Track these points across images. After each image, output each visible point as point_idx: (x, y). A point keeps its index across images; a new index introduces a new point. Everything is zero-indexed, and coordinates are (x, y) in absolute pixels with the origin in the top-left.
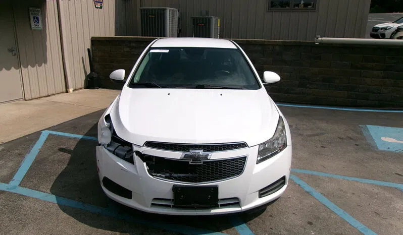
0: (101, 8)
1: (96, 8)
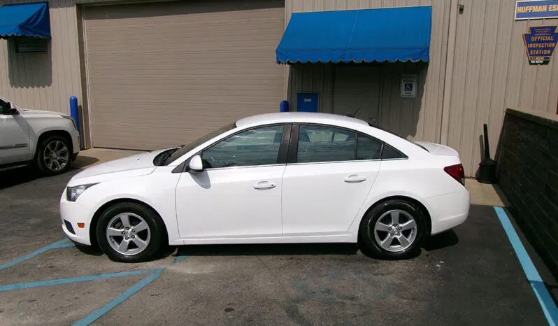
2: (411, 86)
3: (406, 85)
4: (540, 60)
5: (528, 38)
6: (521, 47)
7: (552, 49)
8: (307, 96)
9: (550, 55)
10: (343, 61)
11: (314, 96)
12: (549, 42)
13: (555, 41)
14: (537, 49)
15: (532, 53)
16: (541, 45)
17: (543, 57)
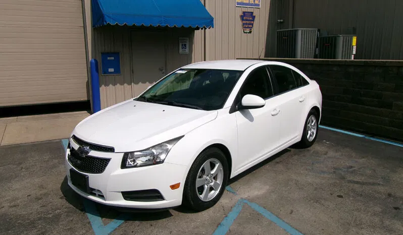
0: (250, 32)
1: (244, 33)
2: (185, 45)
3: (182, 45)
4: (248, 31)
5: (242, 17)
6: (239, 23)
7: (252, 24)
8: (110, 54)
9: (252, 28)
10: (160, 25)
11: (116, 54)
12: (251, 20)
13: (253, 20)
14: (247, 24)
15: (245, 26)
16: (248, 22)
17: (249, 29)
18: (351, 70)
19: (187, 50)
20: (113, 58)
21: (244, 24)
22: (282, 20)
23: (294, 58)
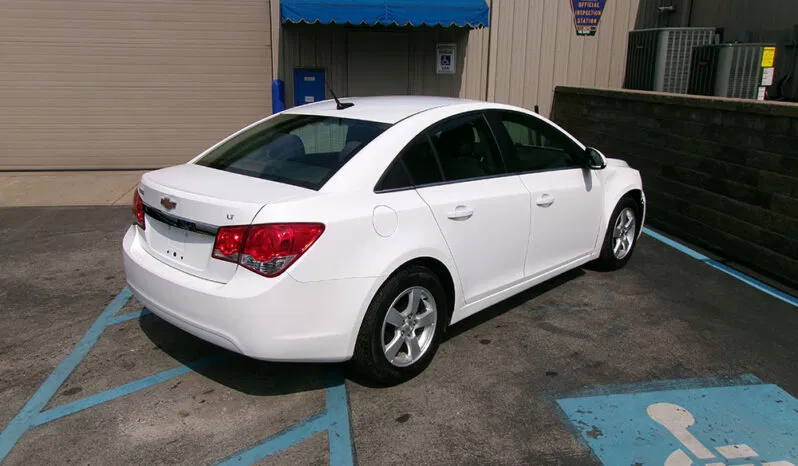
2: (448, 58)
3: (442, 58)
4: (586, 30)
5: (574, 3)
6: (569, 14)
7: (598, 18)
9: (596, 25)
10: (382, 22)
11: (319, 72)
12: (595, 9)
13: (601, 8)
14: (585, 17)
15: (579, 22)
16: (587, 13)
17: (589, 27)
18: (717, 120)
19: (452, 68)
20: (313, 79)
21: (577, 17)
22: (671, 8)
23: (652, 90)
